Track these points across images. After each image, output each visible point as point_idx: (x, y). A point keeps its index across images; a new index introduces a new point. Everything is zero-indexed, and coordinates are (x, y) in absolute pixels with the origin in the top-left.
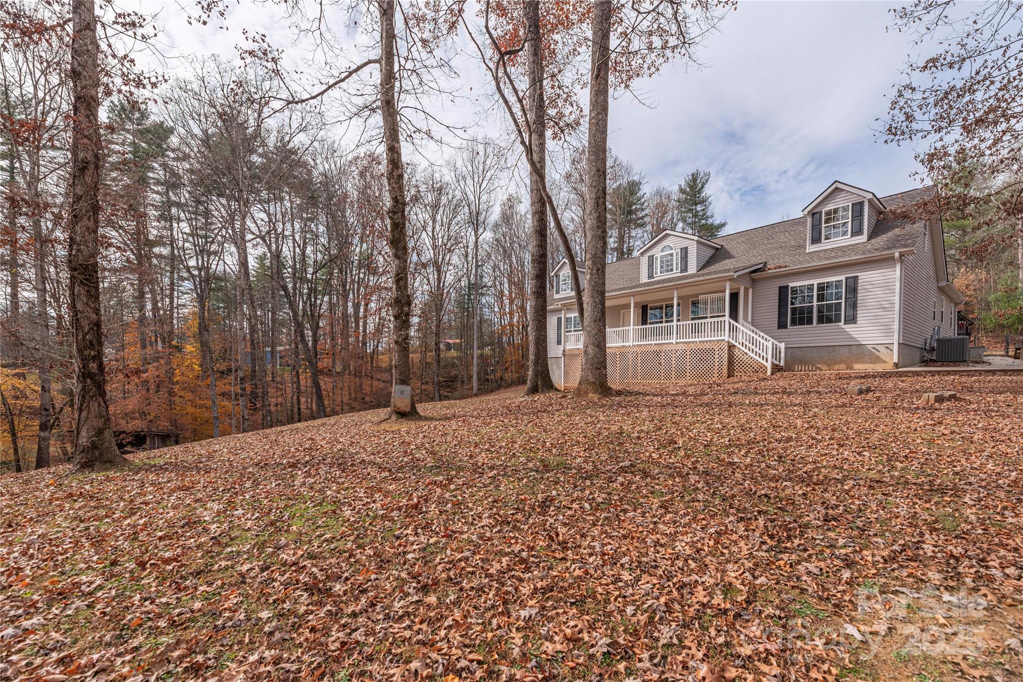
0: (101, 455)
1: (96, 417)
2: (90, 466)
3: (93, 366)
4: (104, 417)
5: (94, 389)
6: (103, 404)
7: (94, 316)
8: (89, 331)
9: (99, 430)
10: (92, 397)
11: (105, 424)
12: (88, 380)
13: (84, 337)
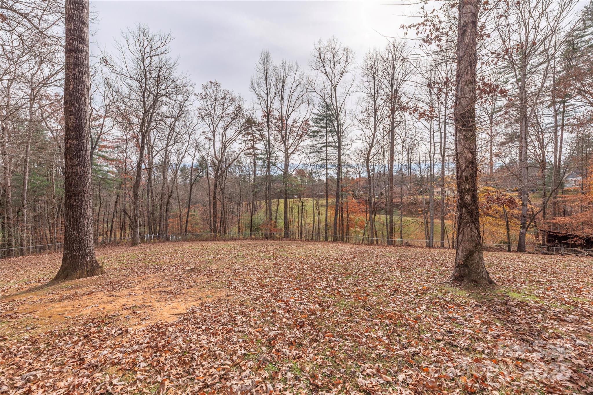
0: (469, 273)
1: (468, 240)
2: (460, 281)
3: (468, 197)
4: (474, 241)
5: (468, 217)
6: (475, 230)
7: (470, 155)
8: (465, 169)
9: (470, 251)
10: (467, 223)
11: (476, 247)
12: (464, 210)
13: (462, 173)
